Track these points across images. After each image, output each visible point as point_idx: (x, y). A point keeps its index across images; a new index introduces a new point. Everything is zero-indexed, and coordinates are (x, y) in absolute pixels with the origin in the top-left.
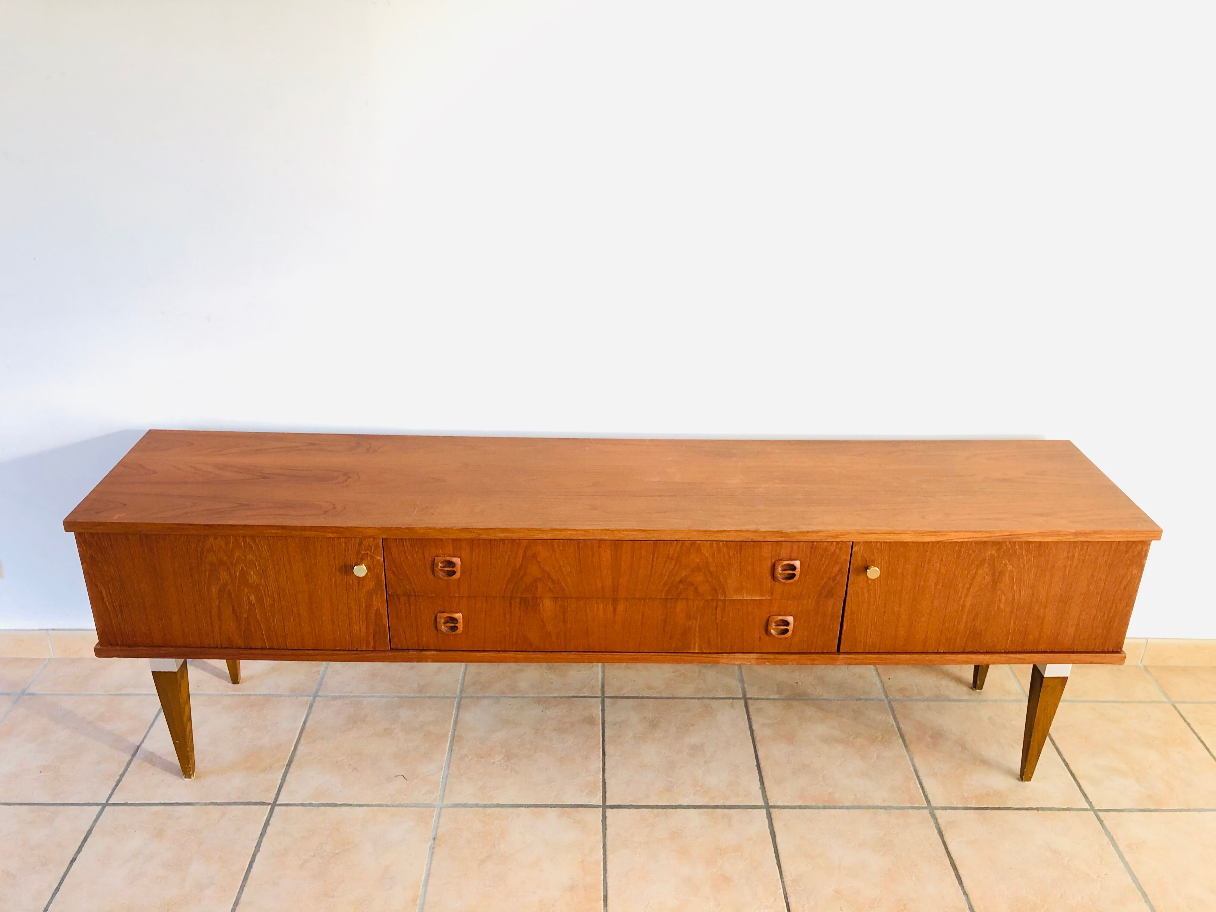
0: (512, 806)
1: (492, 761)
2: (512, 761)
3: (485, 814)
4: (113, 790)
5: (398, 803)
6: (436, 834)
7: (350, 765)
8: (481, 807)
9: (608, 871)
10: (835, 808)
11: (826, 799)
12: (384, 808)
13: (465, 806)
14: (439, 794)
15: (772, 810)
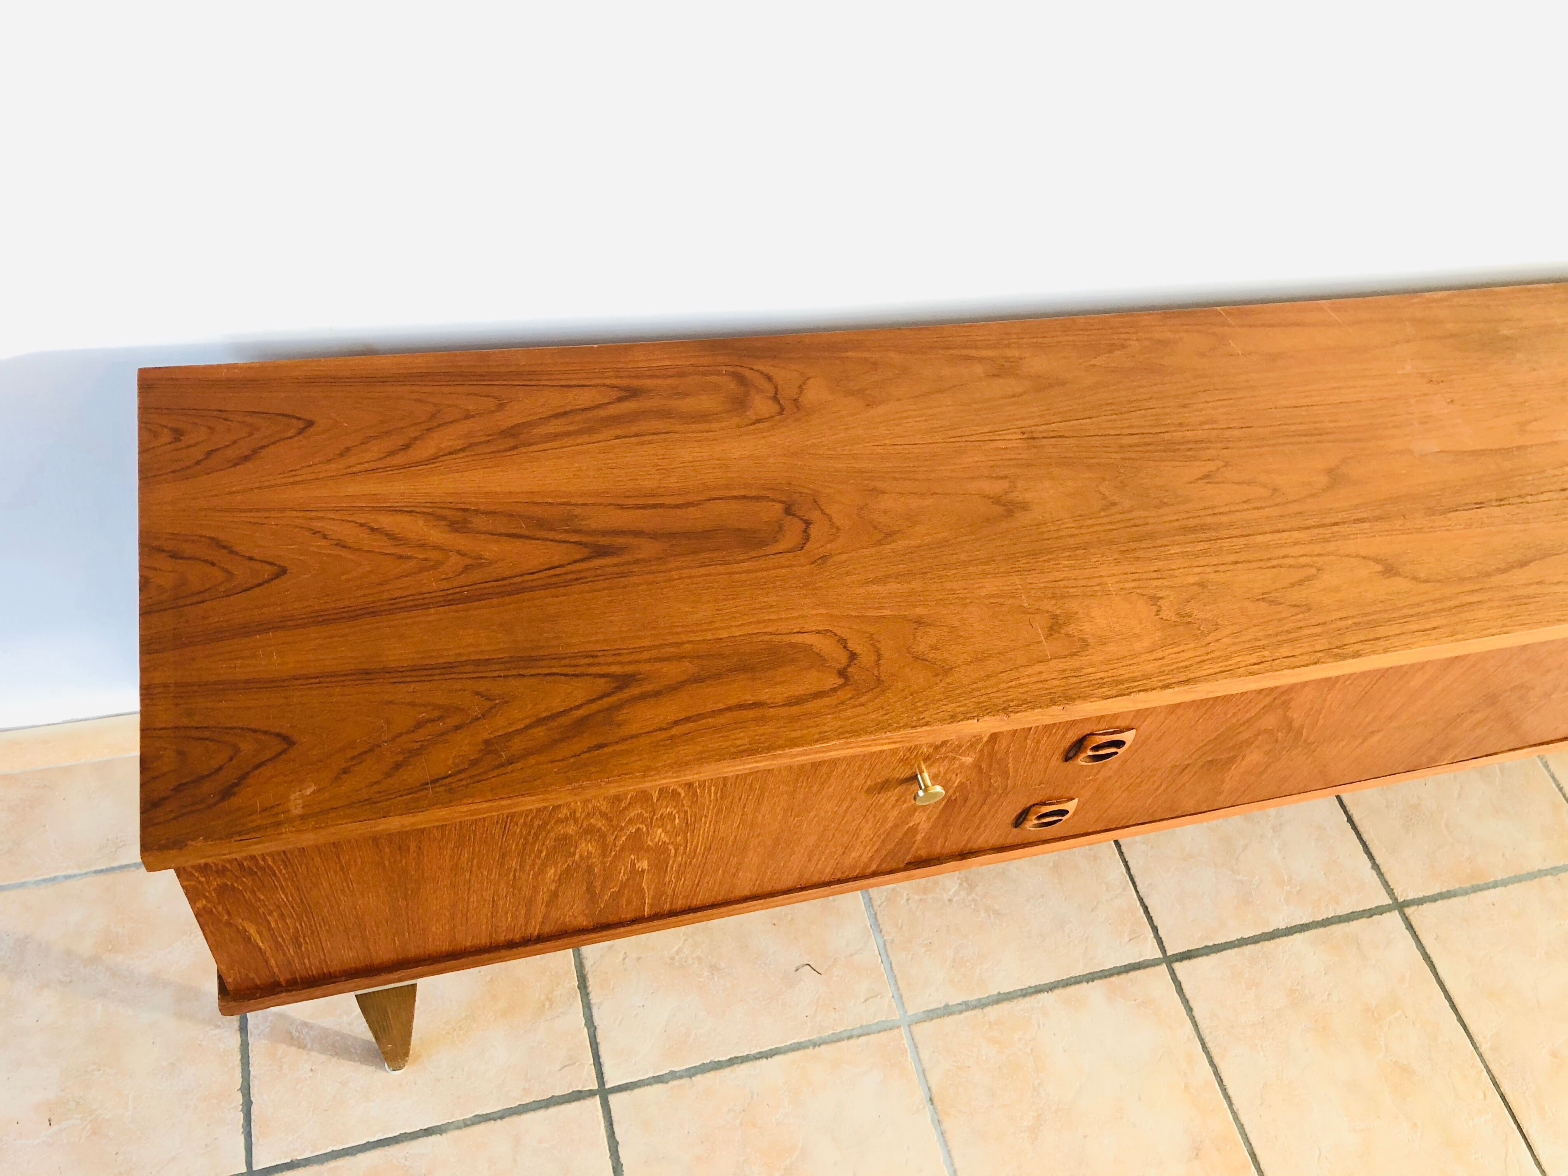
0: (1025, 993)
1: (946, 897)
2: (977, 889)
3: (990, 1022)
4: (248, 1135)
5: (831, 1032)
6: (929, 1089)
7: (699, 958)
8: (975, 1007)
9: (1234, 1100)
10: (1487, 887)
11: (1469, 871)
12: (810, 1051)
13: (947, 1011)
14: (891, 995)
15: (1408, 911)
